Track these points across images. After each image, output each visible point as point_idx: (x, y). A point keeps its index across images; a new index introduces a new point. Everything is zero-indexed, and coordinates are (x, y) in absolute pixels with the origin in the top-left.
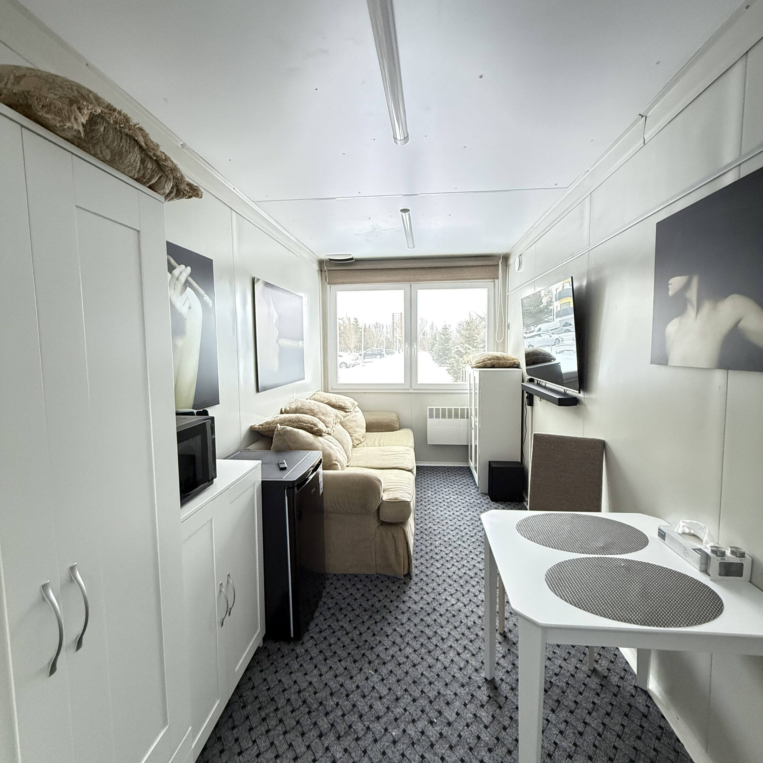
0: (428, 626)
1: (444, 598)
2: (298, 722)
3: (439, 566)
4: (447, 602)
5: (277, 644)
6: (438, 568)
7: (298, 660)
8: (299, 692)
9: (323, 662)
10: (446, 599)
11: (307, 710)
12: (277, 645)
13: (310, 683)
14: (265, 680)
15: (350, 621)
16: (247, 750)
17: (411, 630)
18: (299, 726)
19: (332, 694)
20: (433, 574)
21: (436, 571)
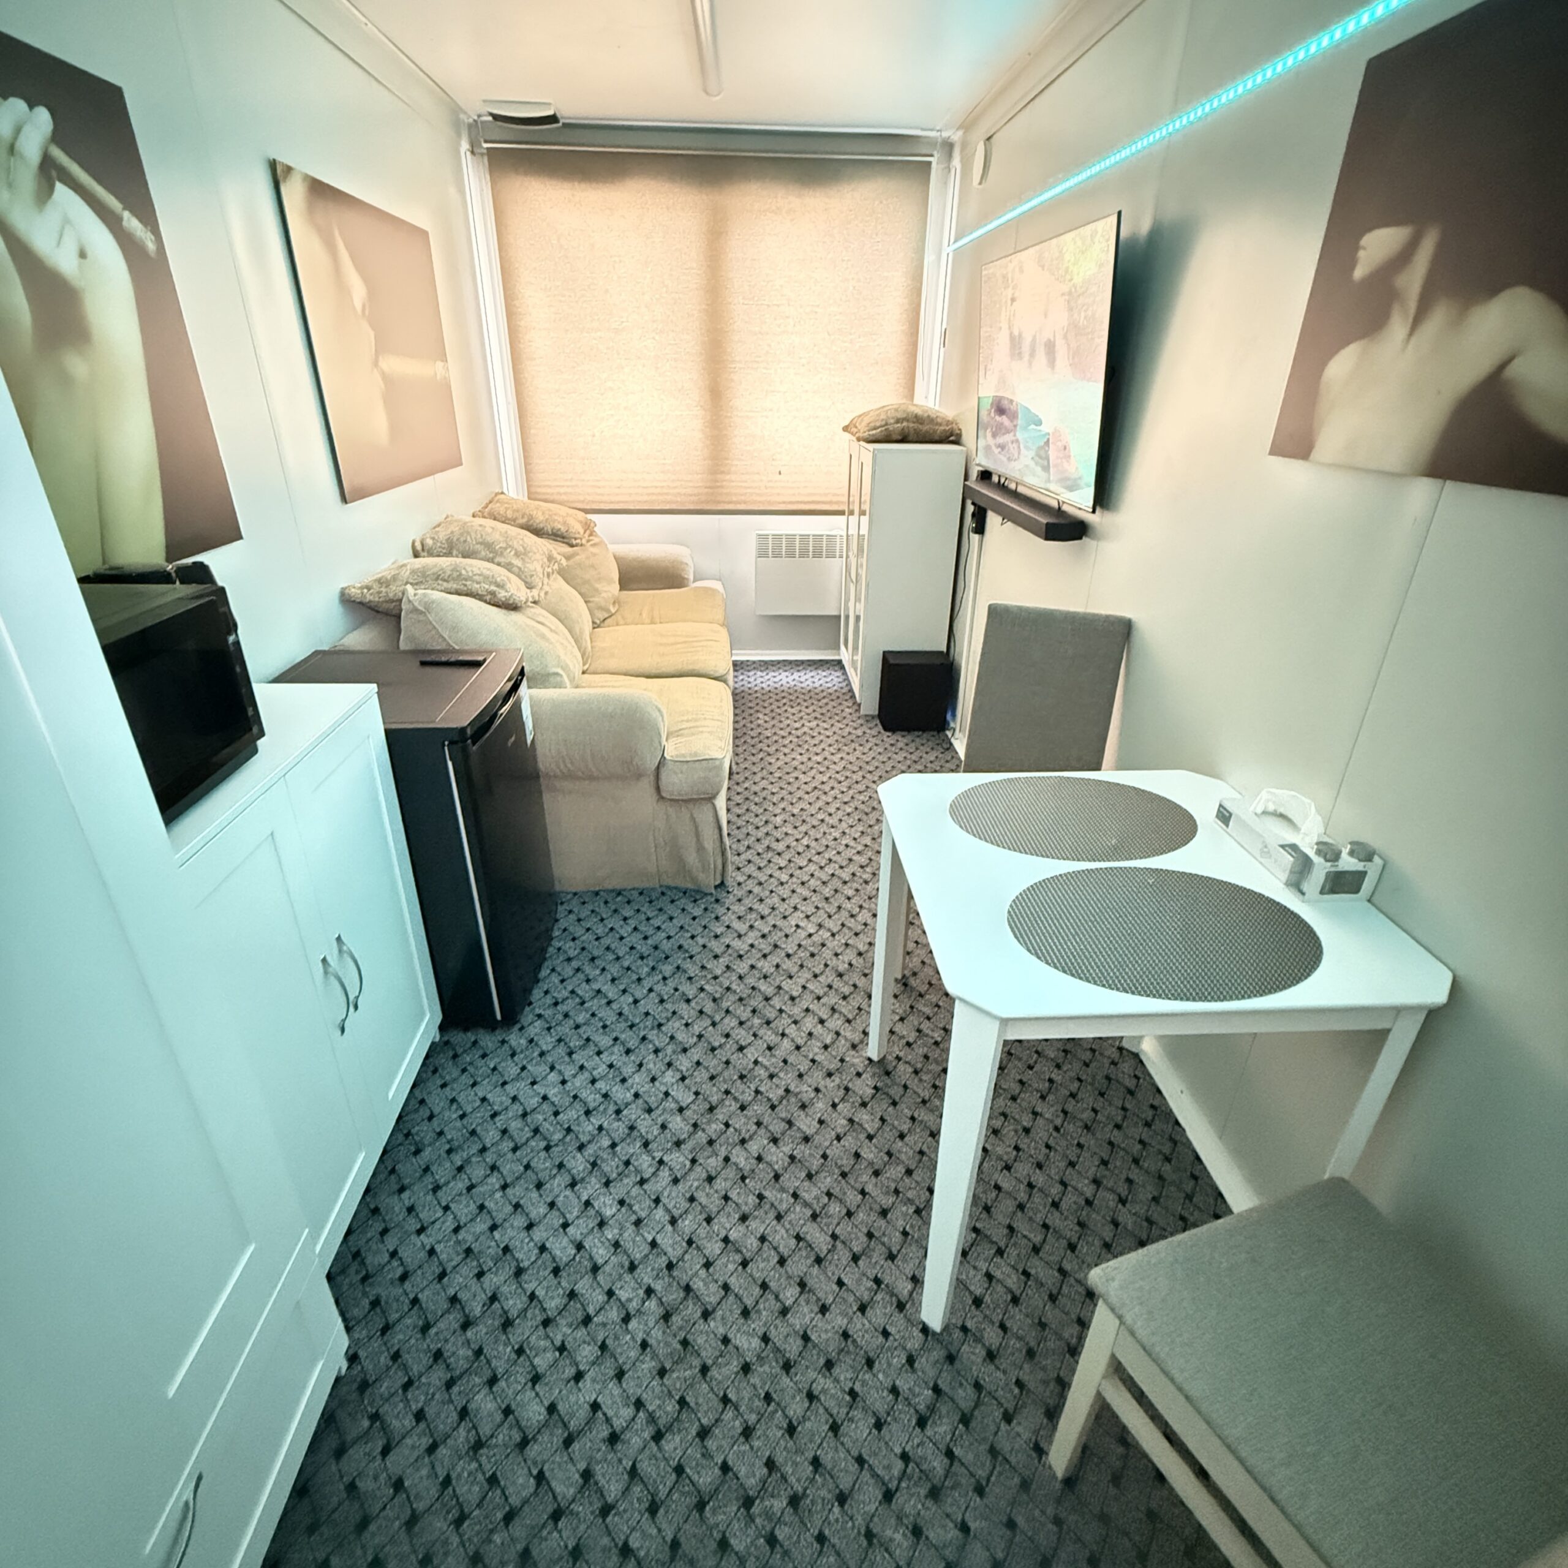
0: (765, 977)
1: (793, 923)
2: (527, 1167)
3: (783, 863)
4: (799, 931)
5: (469, 1034)
6: (780, 868)
7: (516, 1058)
8: (525, 1115)
9: (567, 1059)
10: (797, 926)
11: (543, 1144)
12: (471, 1036)
13: (545, 1098)
14: (453, 1100)
15: (613, 980)
16: (433, 1223)
17: (734, 987)
18: (529, 1172)
19: (588, 1113)
20: (772, 880)
21: (777, 874)
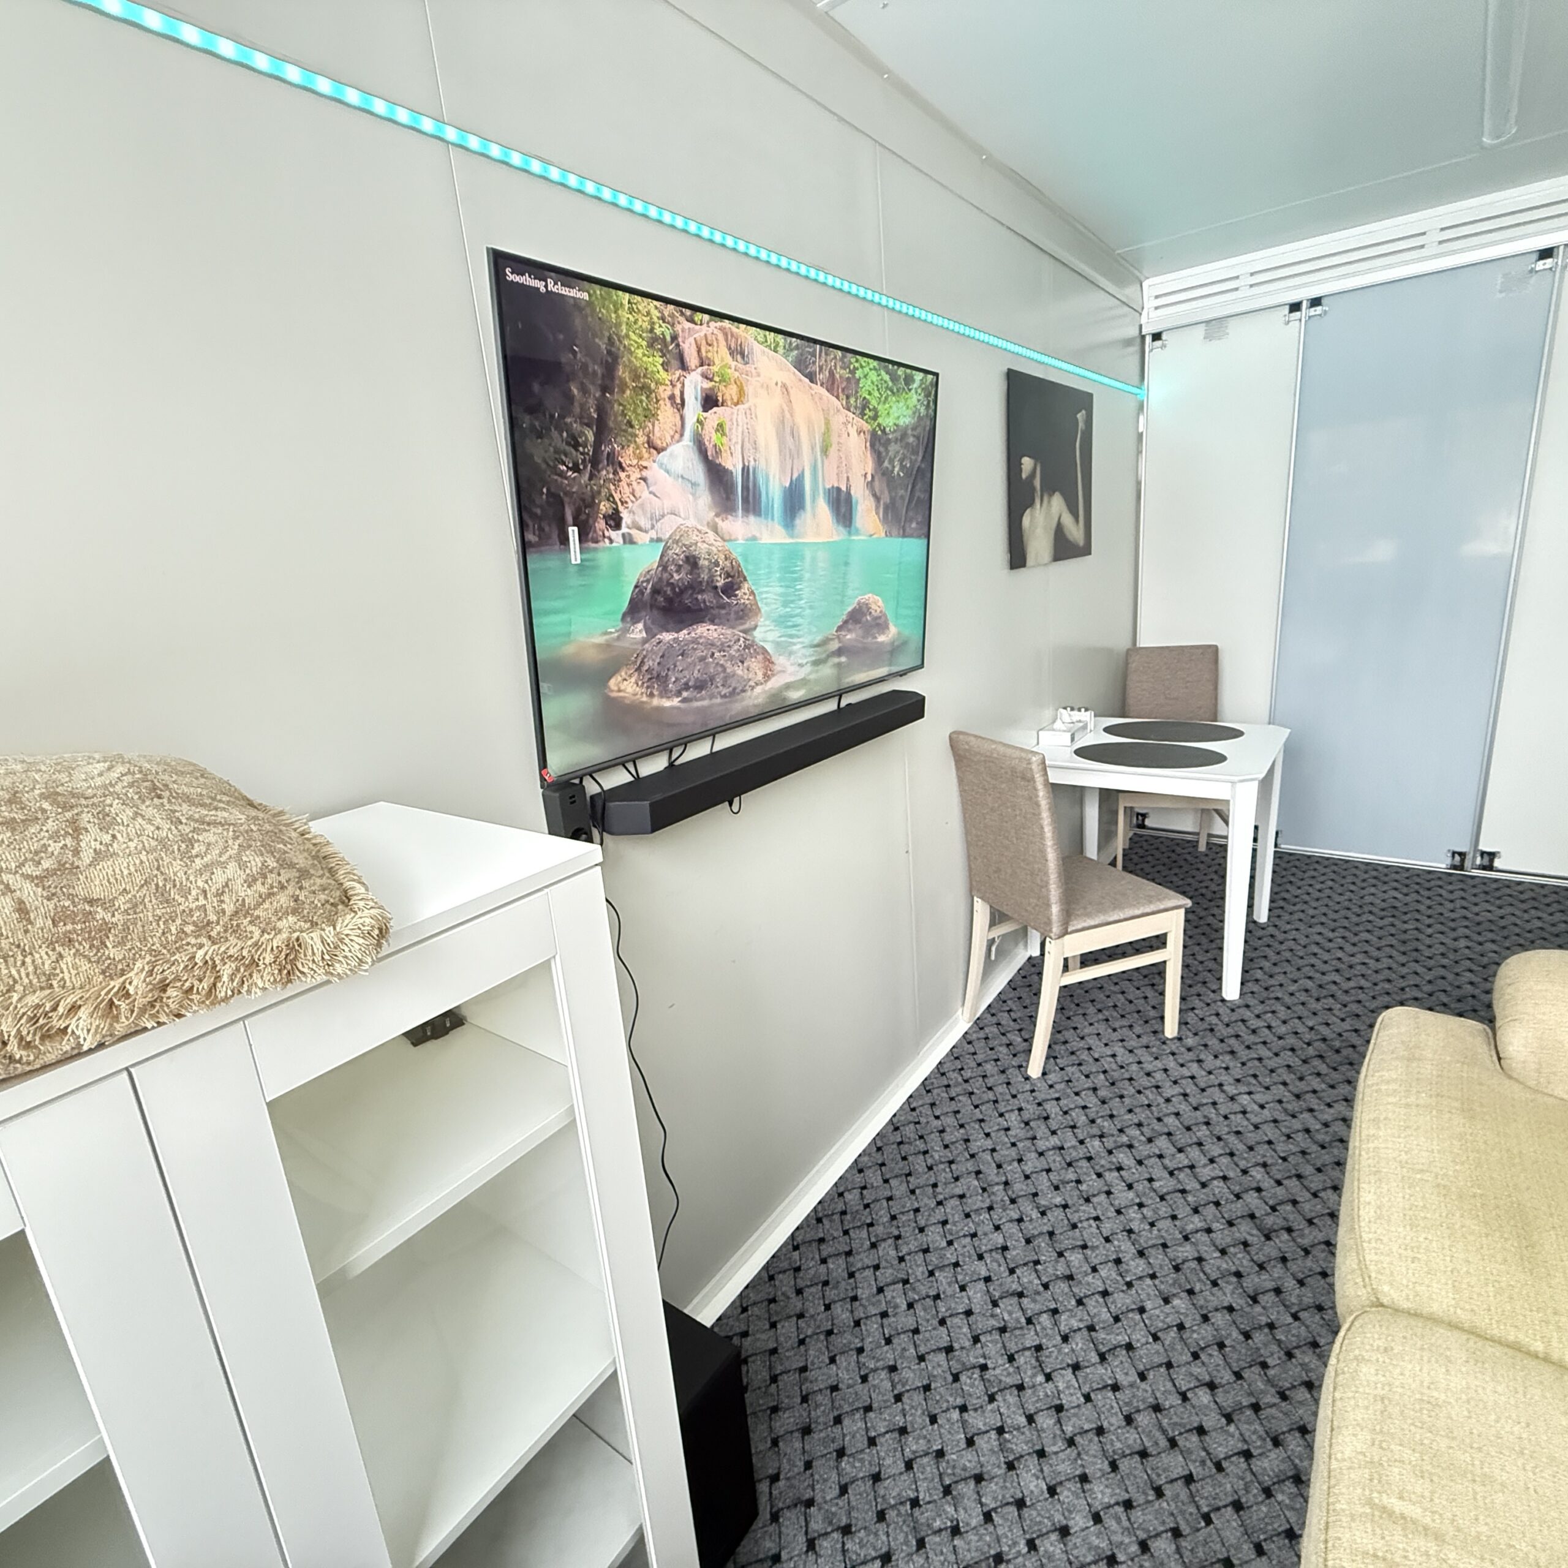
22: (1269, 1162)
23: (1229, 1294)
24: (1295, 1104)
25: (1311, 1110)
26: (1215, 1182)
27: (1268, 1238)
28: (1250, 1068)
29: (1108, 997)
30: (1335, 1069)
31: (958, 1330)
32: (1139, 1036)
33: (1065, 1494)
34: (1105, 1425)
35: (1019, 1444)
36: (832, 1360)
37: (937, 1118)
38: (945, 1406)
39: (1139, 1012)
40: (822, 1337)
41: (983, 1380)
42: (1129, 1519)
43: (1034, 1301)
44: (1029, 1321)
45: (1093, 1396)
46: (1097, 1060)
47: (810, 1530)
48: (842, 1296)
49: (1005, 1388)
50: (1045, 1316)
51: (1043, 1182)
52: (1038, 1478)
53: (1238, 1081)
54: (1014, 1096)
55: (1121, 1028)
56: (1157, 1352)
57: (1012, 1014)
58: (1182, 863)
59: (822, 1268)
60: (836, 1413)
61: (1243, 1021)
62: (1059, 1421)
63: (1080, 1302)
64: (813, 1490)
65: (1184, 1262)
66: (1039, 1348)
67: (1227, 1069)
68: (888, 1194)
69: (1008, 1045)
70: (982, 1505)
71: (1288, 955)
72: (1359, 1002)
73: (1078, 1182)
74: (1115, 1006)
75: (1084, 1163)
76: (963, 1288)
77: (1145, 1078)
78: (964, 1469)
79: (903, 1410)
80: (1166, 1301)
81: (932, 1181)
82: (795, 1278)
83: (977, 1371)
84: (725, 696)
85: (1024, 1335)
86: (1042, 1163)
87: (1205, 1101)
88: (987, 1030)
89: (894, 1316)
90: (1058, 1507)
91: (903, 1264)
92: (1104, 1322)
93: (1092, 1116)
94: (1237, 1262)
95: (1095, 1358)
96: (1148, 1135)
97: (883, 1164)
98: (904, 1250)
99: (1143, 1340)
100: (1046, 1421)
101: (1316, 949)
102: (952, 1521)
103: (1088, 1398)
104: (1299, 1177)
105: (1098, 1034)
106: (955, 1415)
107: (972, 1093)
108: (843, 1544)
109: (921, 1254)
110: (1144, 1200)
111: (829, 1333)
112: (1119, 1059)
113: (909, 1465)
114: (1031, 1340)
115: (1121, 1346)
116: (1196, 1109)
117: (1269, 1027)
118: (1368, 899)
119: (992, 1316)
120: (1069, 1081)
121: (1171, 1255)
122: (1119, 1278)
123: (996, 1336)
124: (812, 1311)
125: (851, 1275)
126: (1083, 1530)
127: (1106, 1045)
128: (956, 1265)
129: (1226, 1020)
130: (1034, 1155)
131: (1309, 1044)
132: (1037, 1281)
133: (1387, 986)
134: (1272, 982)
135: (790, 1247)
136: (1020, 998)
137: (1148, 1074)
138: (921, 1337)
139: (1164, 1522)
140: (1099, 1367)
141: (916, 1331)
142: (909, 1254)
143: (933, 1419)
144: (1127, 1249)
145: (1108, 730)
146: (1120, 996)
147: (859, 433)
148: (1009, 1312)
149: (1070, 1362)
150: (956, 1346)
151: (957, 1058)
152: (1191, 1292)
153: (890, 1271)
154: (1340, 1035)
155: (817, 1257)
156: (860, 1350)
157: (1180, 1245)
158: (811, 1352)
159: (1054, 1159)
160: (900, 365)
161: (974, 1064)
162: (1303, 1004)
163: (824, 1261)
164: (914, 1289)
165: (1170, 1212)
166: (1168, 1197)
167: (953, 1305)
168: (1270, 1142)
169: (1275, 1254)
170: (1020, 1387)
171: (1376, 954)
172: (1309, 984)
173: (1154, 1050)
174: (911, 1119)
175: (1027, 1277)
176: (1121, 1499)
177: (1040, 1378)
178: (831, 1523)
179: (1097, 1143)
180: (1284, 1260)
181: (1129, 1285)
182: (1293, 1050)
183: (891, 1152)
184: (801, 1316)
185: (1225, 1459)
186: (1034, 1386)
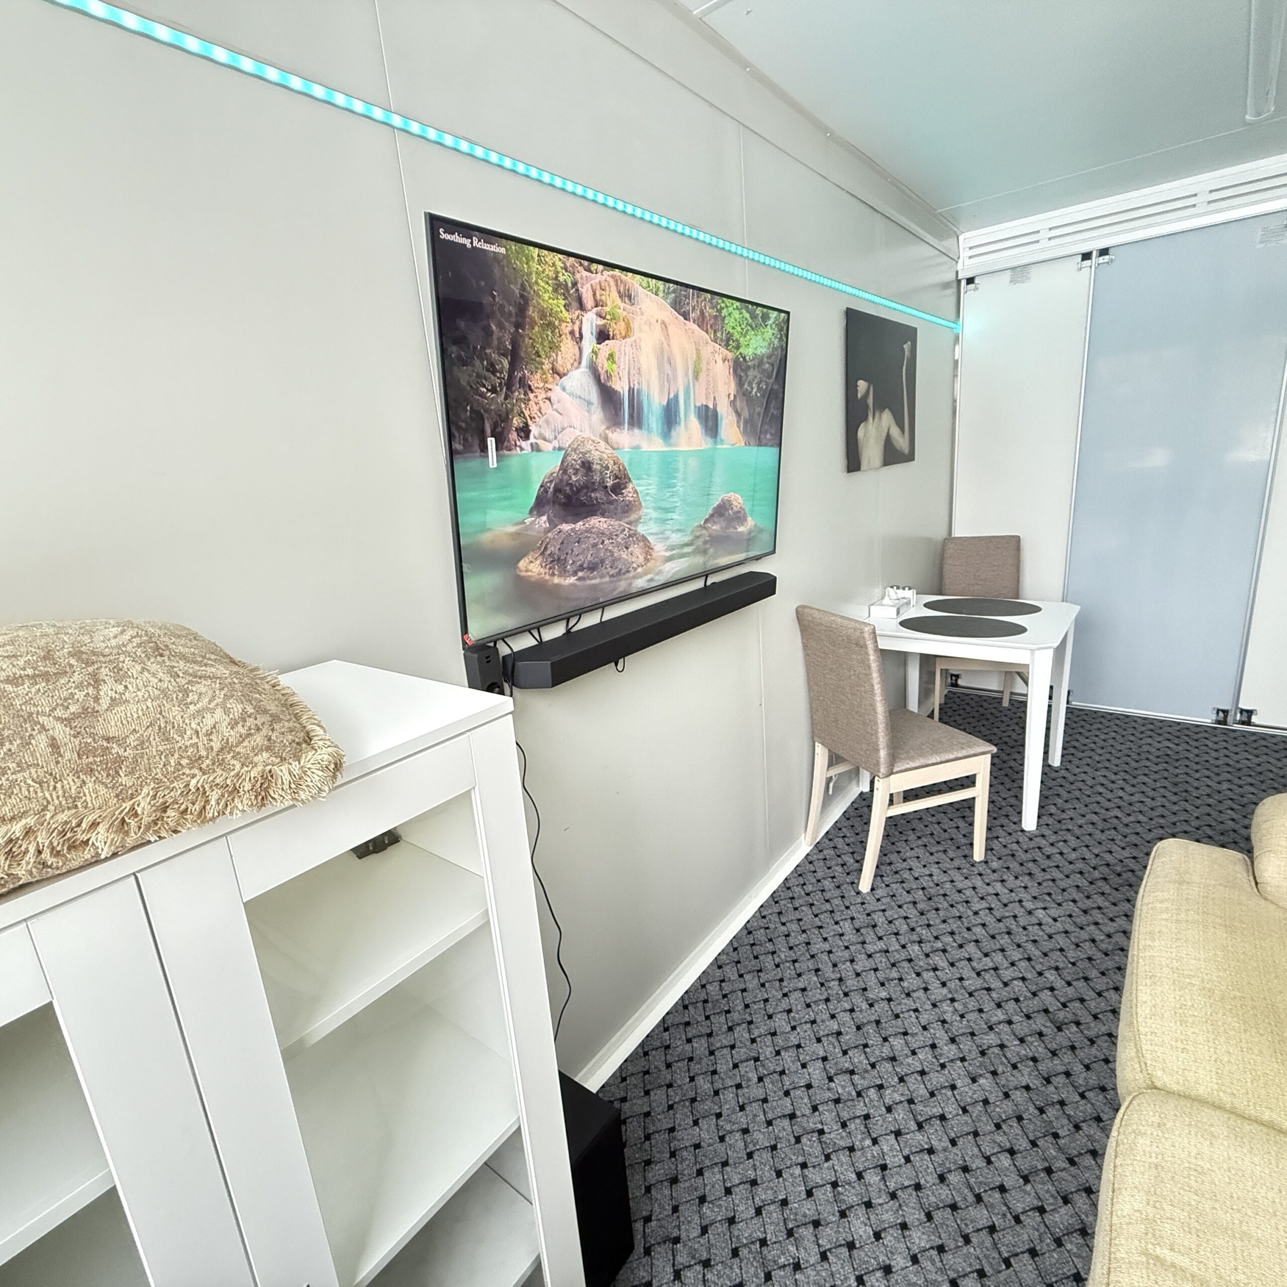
22: (1061, 965)
23: (1026, 1075)
24: (1083, 918)
25: (1096, 924)
26: (1016, 982)
27: (1059, 1029)
28: (1046, 887)
29: (926, 826)
30: (1117, 890)
31: (800, 1101)
32: (952, 860)
33: (888, 1239)
34: (922, 1182)
35: (851, 1196)
36: (696, 1123)
37: (784, 924)
38: (789, 1163)
39: (952, 839)
40: (687, 1104)
41: (821, 1142)
42: (942, 1261)
43: (864, 1078)
44: (859, 1094)
45: (912, 1158)
46: (917, 879)
47: (676, 1263)
48: (704, 1070)
49: (839, 1150)
50: (872, 1090)
51: (871, 980)
52: (866, 1225)
53: (1035, 898)
54: (847, 908)
55: (937, 852)
56: (966, 1123)
57: (846, 839)
58: (989, 716)
59: (688, 1047)
60: (698, 1167)
61: (1039, 848)
62: (883, 1178)
63: (901, 1080)
64: (680, 1230)
65: (989, 1047)
66: (867, 1117)
67: (1026, 888)
68: (742, 986)
69: (843, 865)
70: (819, 1245)
71: (1077, 793)
72: (1137, 834)
73: (901, 979)
74: (932, 834)
75: (905, 964)
76: (804, 1066)
77: (957, 894)
78: (805, 1216)
79: (754, 1165)
80: (974, 1080)
81: (779, 977)
82: (666, 1055)
83: (816, 1134)
84: (612, 576)
85: (855, 1106)
86: (869, 964)
87: (1007, 914)
88: (825, 852)
89: (747, 1087)
90: (882, 1249)
91: (755, 1044)
92: (921, 1096)
93: (913, 925)
94: (1033, 1049)
95: (913, 1126)
96: (959, 942)
97: (738, 962)
98: (756, 1033)
99: (954, 1112)
100: (872, 1177)
101: (1101, 790)
102: (794, 1259)
103: (907, 1159)
104: (1086, 979)
105: (918, 857)
106: (797, 1171)
107: (812, 905)
108: (704, 1276)
109: (769, 1037)
110: (955, 996)
111: (693, 1100)
112: (935, 878)
113: (759, 1211)
114: (860, 1110)
115: (935, 1117)
116: (999, 921)
117: (1061, 854)
118: (1146, 748)
119: (829, 1089)
120: (894, 896)
121: (978, 1042)
122: (934, 1060)
123: (831, 1105)
124: (679, 1082)
125: (712, 1053)
126: (903, 1269)
127: (925, 866)
128: (799, 1046)
129: (1025, 847)
130: (864, 956)
131: (1094, 868)
132: (866, 1062)
133: (1162, 821)
134: (1064, 816)
135: (662, 1029)
136: (853, 826)
137: (959, 891)
138: (769, 1105)
139: (971, 1265)
140: (917, 1134)
141: (765, 1101)
142: (760, 1037)
143: (779, 1174)
144: (941, 1037)
145: (928, 605)
146: (936, 826)
147: (724, 360)
148: (842, 1085)
149: (893, 1129)
150: (798, 1113)
151: (800, 875)
152: (994, 1073)
153: (744, 1050)
154: (1121, 861)
155: (684, 1037)
156: (719, 1116)
157: (985, 1034)
158: (678, 1116)
159: (881, 961)
160: (758, 305)
161: (814, 881)
162: (1090, 835)
163: (689, 1041)
164: (764, 1066)
165: (978, 1007)
166: (976, 994)
167: (796, 1080)
168: (1061, 950)
169: (1066, 1043)
170: (851, 1149)
171: (1151, 793)
172: (1095, 818)
173: (965, 871)
174: (763, 925)
175: (858, 1058)
176: (935, 1245)
177: (868, 1142)
178: (694, 1257)
179: (916, 947)
180: (1073, 1048)
181: (943, 1066)
182: (1081, 873)
183: (745, 951)
184: (670, 1086)
185: (1023, 1213)
186: (863, 1149)
